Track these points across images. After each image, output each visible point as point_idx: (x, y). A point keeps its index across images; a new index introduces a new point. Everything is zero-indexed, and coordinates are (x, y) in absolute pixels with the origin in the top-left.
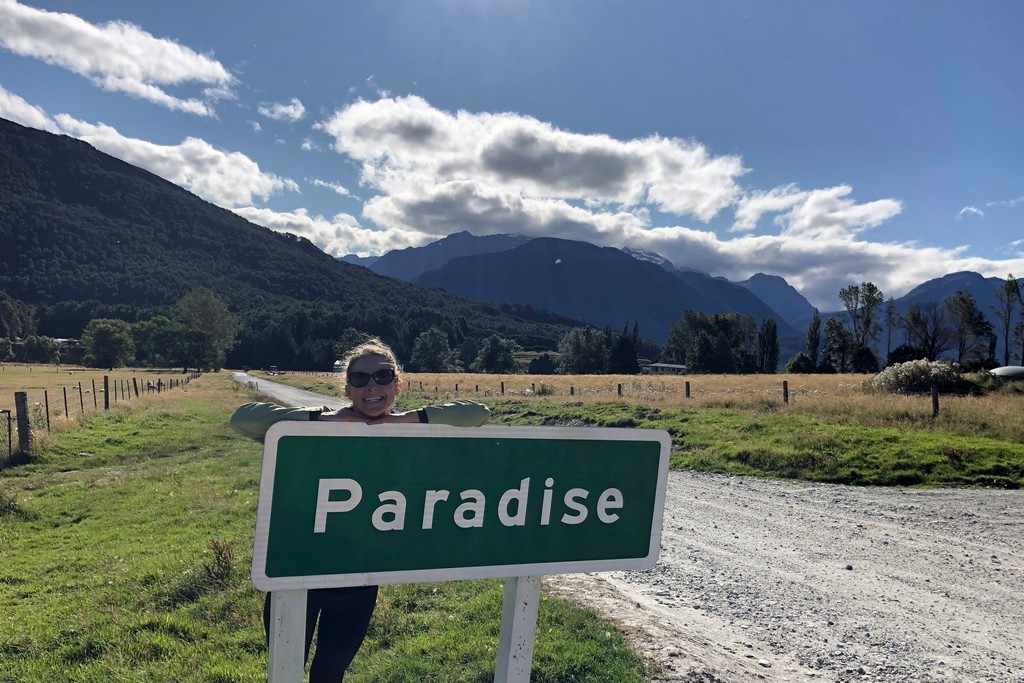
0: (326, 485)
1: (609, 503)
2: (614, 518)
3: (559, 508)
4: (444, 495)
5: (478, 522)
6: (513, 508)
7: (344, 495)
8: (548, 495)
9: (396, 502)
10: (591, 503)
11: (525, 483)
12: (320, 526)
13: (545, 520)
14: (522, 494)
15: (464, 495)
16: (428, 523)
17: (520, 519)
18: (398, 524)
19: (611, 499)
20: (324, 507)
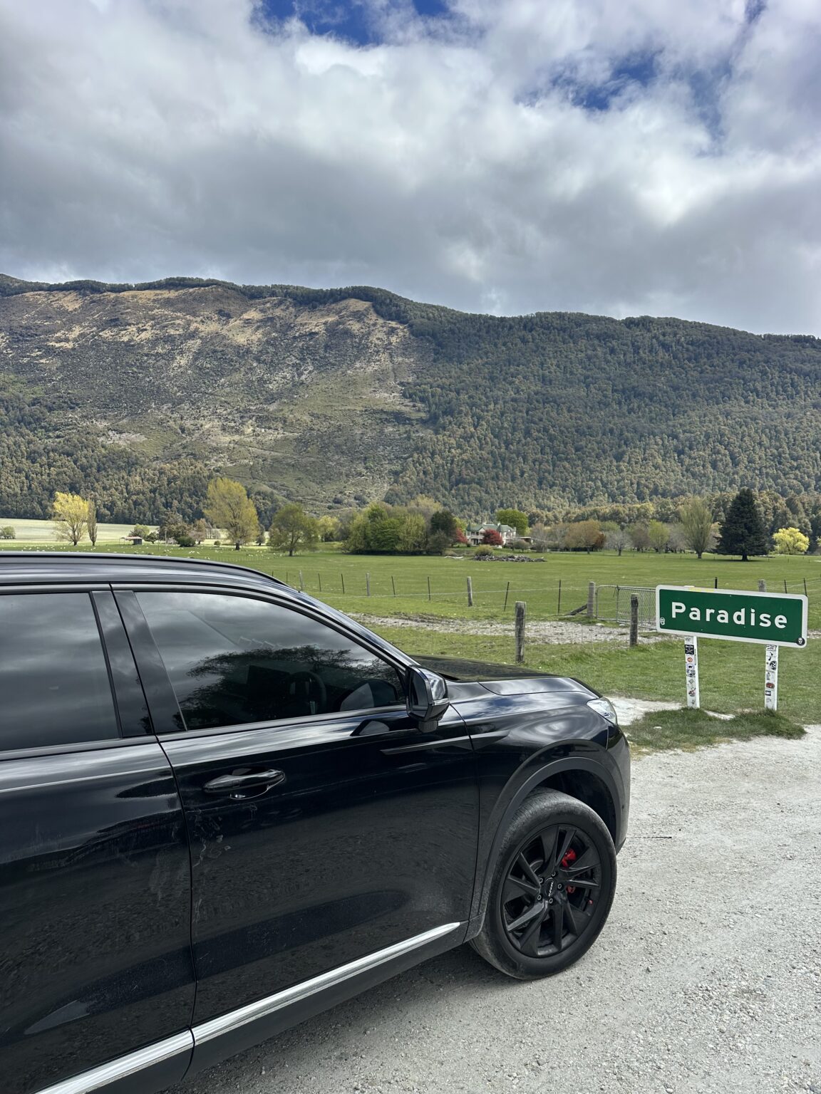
0: (674, 604)
2: (783, 627)
3: (758, 620)
4: (713, 611)
5: (726, 621)
6: (739, 618)
7: (680, 608)
8: (753, 616)
9: (697, 611)
10: (772, 620)
11: (743, 610)
12: (674, 616)
13: (753, 623)
14: (742, 613)
15: (720, 612)
16: (708, 619)
18: (698, 618)
19: (781, 619)
20: (674, 611)
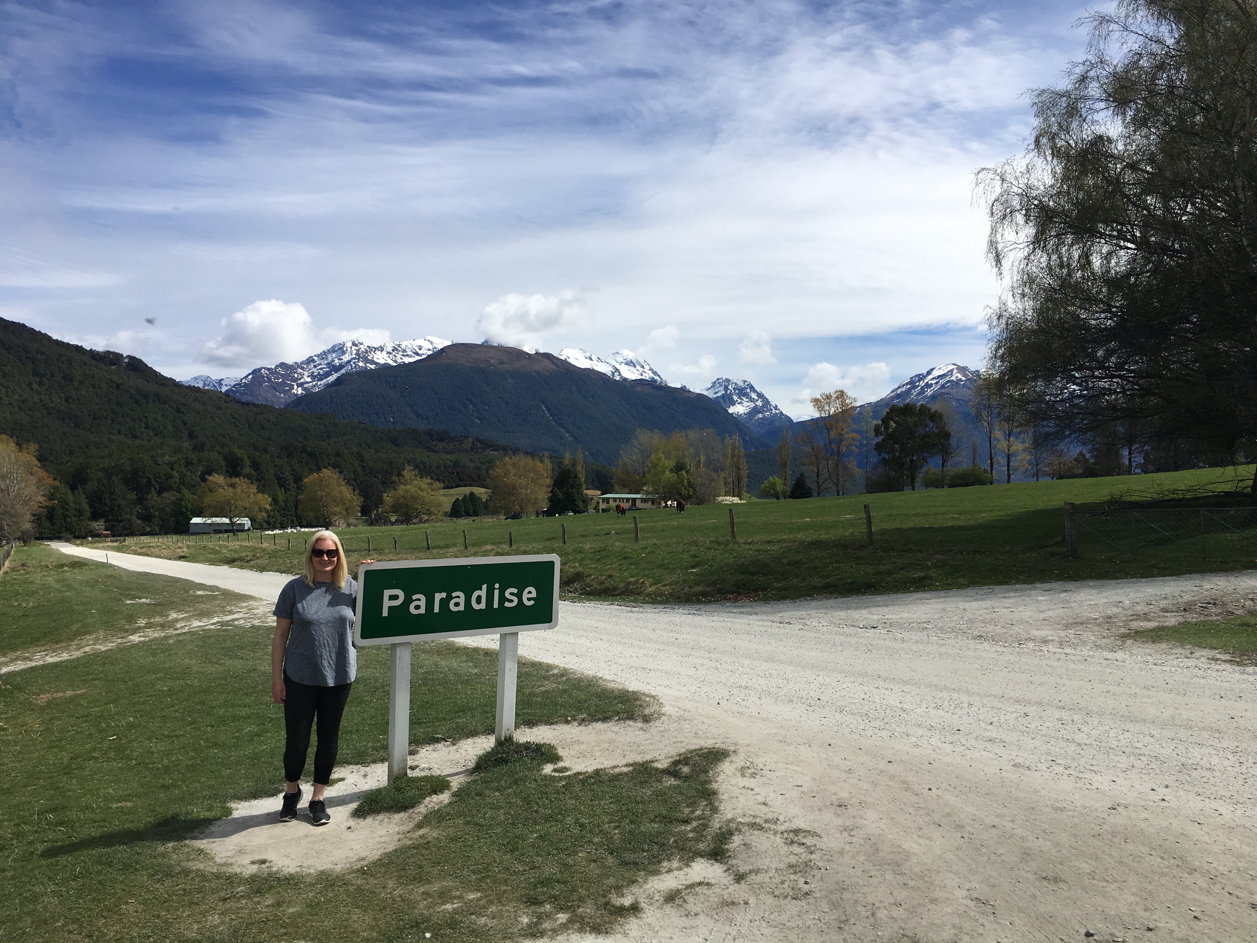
0: (387, 593)
1: (530, 594)
2: (532, 602)
3: (503, 599)
4: (444, 595)
5: (461, 608)
6: (479, 600)
7: (395, 597)
8: (497, 592)
9: (421, 600)
10: (519, 596)
11: (484, 587)
12: (385, 613)
13: (496, 605)
14: (483, 592)
15: (454, 595)
16: (436, 610)
17: (483, 606)
18: (422, 611)
19: (530, 592)
20: (387, 604)
